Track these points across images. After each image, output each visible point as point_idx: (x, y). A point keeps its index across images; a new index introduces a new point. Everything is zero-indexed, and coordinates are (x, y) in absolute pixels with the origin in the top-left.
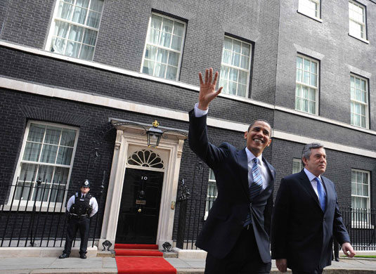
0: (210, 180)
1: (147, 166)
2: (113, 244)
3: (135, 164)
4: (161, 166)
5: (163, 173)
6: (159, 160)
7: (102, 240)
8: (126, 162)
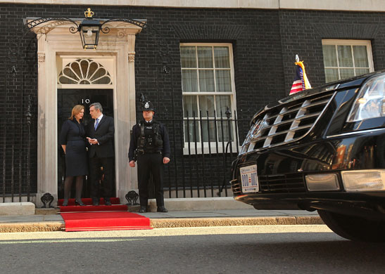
0: (183, 93)
1: (88, 83)
2: (56, 198)
3: (70, 82)
4: (107, 81)
5: (111, 91)
6: (102, 71)
7: (39, 195)
8: (57, 80)
